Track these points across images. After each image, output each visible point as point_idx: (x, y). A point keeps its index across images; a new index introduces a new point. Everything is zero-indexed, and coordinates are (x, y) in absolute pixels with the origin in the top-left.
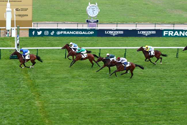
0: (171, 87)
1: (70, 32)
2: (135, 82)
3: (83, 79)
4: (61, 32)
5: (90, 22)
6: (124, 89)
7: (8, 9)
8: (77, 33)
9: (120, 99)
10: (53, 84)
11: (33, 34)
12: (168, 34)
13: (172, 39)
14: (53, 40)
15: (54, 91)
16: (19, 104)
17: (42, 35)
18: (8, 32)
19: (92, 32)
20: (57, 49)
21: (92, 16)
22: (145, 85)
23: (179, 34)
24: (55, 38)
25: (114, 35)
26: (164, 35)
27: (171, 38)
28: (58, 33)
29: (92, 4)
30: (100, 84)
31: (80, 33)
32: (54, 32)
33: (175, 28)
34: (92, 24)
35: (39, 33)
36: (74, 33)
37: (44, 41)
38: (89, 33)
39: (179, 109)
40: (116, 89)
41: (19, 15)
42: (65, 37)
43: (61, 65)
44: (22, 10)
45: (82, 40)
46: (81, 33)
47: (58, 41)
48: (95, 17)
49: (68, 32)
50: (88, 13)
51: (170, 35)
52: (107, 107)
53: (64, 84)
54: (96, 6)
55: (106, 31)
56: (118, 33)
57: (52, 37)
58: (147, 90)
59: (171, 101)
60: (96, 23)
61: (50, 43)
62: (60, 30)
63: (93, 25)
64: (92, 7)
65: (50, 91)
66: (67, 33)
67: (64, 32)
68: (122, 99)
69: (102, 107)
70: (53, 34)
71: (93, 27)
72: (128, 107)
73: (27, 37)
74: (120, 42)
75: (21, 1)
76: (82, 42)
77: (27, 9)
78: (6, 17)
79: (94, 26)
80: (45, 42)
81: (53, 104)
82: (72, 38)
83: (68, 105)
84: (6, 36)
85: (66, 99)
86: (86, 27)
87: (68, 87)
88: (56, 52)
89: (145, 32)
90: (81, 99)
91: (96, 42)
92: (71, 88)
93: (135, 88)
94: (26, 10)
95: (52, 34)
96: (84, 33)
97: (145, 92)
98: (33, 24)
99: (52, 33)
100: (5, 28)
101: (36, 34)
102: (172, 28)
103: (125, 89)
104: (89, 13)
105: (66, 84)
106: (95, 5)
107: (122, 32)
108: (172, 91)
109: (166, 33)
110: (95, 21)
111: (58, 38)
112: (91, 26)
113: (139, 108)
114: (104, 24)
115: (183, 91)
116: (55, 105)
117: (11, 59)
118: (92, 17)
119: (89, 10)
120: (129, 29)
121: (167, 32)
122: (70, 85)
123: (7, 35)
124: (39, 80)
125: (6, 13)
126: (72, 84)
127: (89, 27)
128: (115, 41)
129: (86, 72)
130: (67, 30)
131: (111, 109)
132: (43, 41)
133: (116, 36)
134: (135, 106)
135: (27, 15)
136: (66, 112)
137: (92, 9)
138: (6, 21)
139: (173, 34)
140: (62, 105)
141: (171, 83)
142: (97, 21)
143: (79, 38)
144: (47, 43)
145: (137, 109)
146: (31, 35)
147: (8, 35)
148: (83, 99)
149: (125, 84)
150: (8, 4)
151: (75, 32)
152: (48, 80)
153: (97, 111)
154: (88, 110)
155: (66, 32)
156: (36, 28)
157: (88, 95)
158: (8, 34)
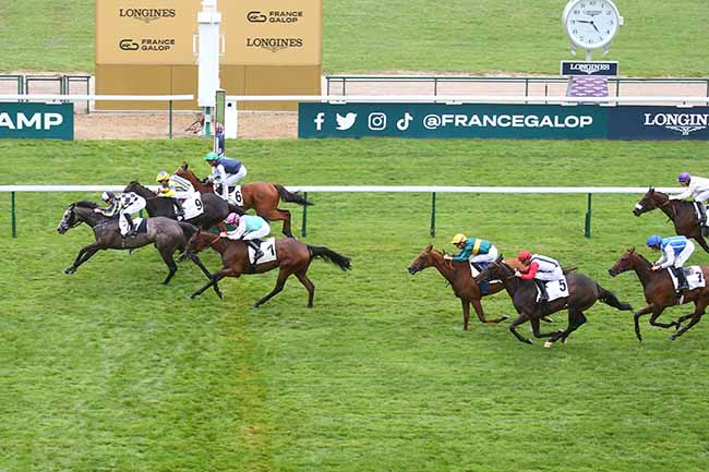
1: (486, 118)
4: (444, 116)
5: (578, 72)
6: (656, 376)
7: (209, 14)
8: (516, 121)
9: (628, 422)
10: (341, 350)
11: (319, 128)
14: (404, 151)
15: (337, 381)
17: (359, 131)
18: (208, 118)
19: (582, 118)
24: (416, 144)
25: (686, 132)
28: (432, 122)
31: (530, 121)
32: (411, 118)
34: (588, 82)
36: (504, 121)
37: (363, 155)
38: (572, 121)
40: (621, 378)
41: (265, 43)
42: (460, 141)
44: (276, 17)
45: (536, 155)
46: (536, 124)
47: (423, 160)
49: (475, 117)
50: (570, 31)
53: (393, 350)
56: (705, 122)
57: (403, 141)
60: (606, 78)
61: (383, 168)
63: (590, 88)
64: (587, 3)
65: (316, 382)
66: (470, 124)
67: (457, 117)
68: (635, 424)
70: (407, 125)
71: (591, 95)
76: (532, 165)
77: (300, 14)
78: (197, 50)
79: (597, 92)
80: (361, 163)
81: (313, 440)
82: (489, 147)
83: (381, 443)
84: (200, 133)
86: (560, 94)
87: (405, 366)
88: (400, 207)
91: (595, 164)
92: (413, 371)
94: (293, 17)
95: (403, 125)
98: (324, 80)
99: (402, 121)
100: (191, 97)
101: (331, 129)
103: (664, 376)
104: (575, 32)
105: (398, 351)
110: (603, 68)
111: (426, 144)
112: (582, 91)
116: (320, 443)
118: (589, 50)
119: (572, 16)
122: (417, 354)
123: (202, 132)
124: (284, 332)
125: (197, 32)
126: (425, 349)
127: (574, 95)
130: (469, 109)
132: (356, 159)
133: (695, 135)
134: (687, 454)
135: (300, 43)
138: (197, 68)
140: (354, 442)
142: (613, 69)
143: (526, 143)
144: (371, 167)
146: (306, 129)
147: (208, 128)
149: (668, 356)
151: (509, 118)
152: (323, 331)
155: (466, 117)
156: (335, 99)
157: (486, 400)
158: (208, 123)
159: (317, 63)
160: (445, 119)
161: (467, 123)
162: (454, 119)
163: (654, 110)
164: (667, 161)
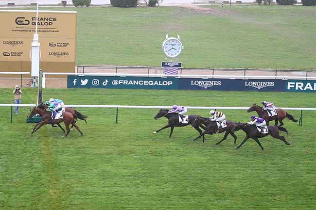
0: (278, 172)
1: (134, 82)
2: (219, 163)
3: (135, 157)
4: (120, 81)
5: (168, 66)
6: (198, 173)
7: (35, 43)
8: (145, 83)
9: (189, 190)
10: (85, 164)
11: (75, 84)
12: (295, 87)
13: (301, 96)
14: (105, 93)
15: (84, 175)
16: (22, 193)
17: (89, 86)
18: (35, 81)
19: (169, 82)
21: (172, 56)
22: (236, 168)
23: (313, 88)
24: (109, 91)
25: (206, 88)
26: (289, 88)
27: (300, 93)
28: (115, 83)
29: (171, 36)
30: (161, 165)
31: (150, 83)
32: (108, 81)
33: (309, 78)
34: (171, 69)
35: (84, 82)
36: (141, 83)
37: (91, 94)
38: (166, 83)
39: (282, 207)
40: (186, 174)
41: (55, 54)
42: (125, 90)
44: (60, 45)
45: (152, 95)
46: (152, 84)
47: (112, 96)
48: (177, 57)
49: (131, 81)
50: (165, 51)
51: (299, 88)
52: (163, 203)
53: (104, 164)
55: (192, 81)
56: (212, 84)
57: (105, 89)
58: (237, 176)
59: (272, 194)
60: (177, 68)
61: (98, 99)
62: (118, 78)
63: (172, 71)
64: (171, 41)
65: (76, 175)
66: (129, 84)
67: (124, 81)
69: (154, 203)
71: (172, 74)
72: (198, 203)
73: (63, 88)
75: (58, 31)
76: (151, 98)
77: (68, 44)
78: (31, 56)
79: (174, 73)
80: (90, 97)
81: (76, 196)
82: (136, 92)
83: (100, 197)
85: (99, 187)
86: (161, 74)
87: (108, 170)
88: (105, 113)
89: (256, 84)
90: (124, 188)
92: (111, 171)
93: (217, 173)
94: (66, 45)
95: (105, 84)
97: (231, 179)
98: (76, 68)
99: (104, 82)
100: (29, 73)
101: (79, 84)
102: (304, 78)
103: (201, 173)
106: (176, 39)
107: (219, 83)
108: (277, 178)
109: (291, 85)
110: (176, 64)
111: (113, 91)
112: (169, 72)
113: (215, 205)
115: (296, 180)
116: (78, 197)
117: (28, 122)
118: (171, 58)
119: (166, 46)
120: (231, 79)
121: (294, 83)
122: (112, 165)
123: (32, 86)
124: (64, 157)
125: (31, 49)
126: (115, 164)
127: (166, 74)
128: (206, 98)
129: (144, 145)
130: (128, 78)
131: (169, 205)
132: (88, 96)
133: (209, 89)
134: (210, 201)
135: (68, 54)
136: (94, 208)
137: (171, 44)
138: (31, 62)
139: (303, 88)
140: (91, 196)
141: (280, 165)
142: (180, 65)
143: (149, 91)
144: (94, 98)
145: (212, 206)
146: (70, 85)
147: (35, 84)
148: (128, 188)
149: (202, 167)
150: (36, 36)
151: (142, 82)
152: (78, 157)
154: (131, 206)
155: (127, 81)
156: (81, 74)
157: (138, 182)
159: (74, 61)
160: (120, 83)
163: (194, 79)
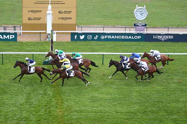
1: (115, 36)
2: (170, 91)
3: (115, 87)
4: (106, 36)
5: (137, 26)
6: (156, 98)
7: (49, 12)
8: (123, 37)
9: (149, 109)
10: (81, 91)
11: (76, 39)
14: (96, 44)
15: (80, 99)
17: (85, 39)
18: (49, 36)
20: (97, 54)
21: (140, 19)
22: (181, 94)
24: (99, 43)
25: (163, 40)
28: (103, 37)
29: (140, 6)
30: (131, 92)
32: (98, 36)
35: (82, 37)
36: (120, 37)
37: (86, 45)
38: (136, 37)
40: (148, 98)
41: (63, 18)
42: (109, 42)
43: (96, 71)
44: (66, 12)
45: (128, 45)
46: (127, 38)
47: (101, 46)
48: (144, 20)
49: (113, 36)
54: (144, 8)
55: (154, 36)
56: (167, 38)
60: (144, 27)
61: (91, 48)
62: (104, 34)
63: (140, 29)
64: (140, 9)
65: (75, 99)
67: (109, 36)
68: (151, 109)
71: (140, 31)
73: (68, 41)
74: (167, 48)
75: (65, 3)
76: (126, 48)
77: (71, 12)
78: (47, 20)
79: (142, 30)
80: (86, 47)
81: (74, 113)
82: (116, 43)
83: (90, 114)
84: (47, 40)
85: (90, 107)
86: (133, 31)
87: (96, 95)
88: (95, 58)
90: (107, 108)
91: (141, 47)
92: (98, 97)
93: (168, 97)
95: (96, 38)
96: (130, 37)
97: (177, 101)
98: (77, 27)
100: (45, 31)
101: (78, 38)
103: (158, 98)
104: (137, 16)
105: (94, 92)
107: (172, 37)
110: (143, 25)
111: (101, 43)
112: (138, 30)
114: (158, 28)
116: (76, 114)
117: (44, 64)
118: (140, 21)
119: (136, 12)
120: (180, 34)
122: (99, 93)
125: (46, 16)
126: (101, 91)
127: (136, 31)
128: (163, 47)
130: (111, 34)
131: (136, 119)
132: (84, 46)
133: (165, 41)
134: (163, 116)
135: (71, 18)
137: (140, 11)
140: (84, 113)
142: (146, 25)
143: (125, 43)
144: (88, 48)
146: (73, 39)
148: (109, 108)
149: (159, 93)
150: (50, 7)
151: (121, 36)
152: (77, 87)
153: (120, 121)
155: (111, 36)
156: (79, 32)
157: (116, 103)
158: (49, 38)
159: (75, 23)
160: (106, 37)
161: (111, 38)
162: (108, 37)
163: (155, 35)
164: (159, 47)
